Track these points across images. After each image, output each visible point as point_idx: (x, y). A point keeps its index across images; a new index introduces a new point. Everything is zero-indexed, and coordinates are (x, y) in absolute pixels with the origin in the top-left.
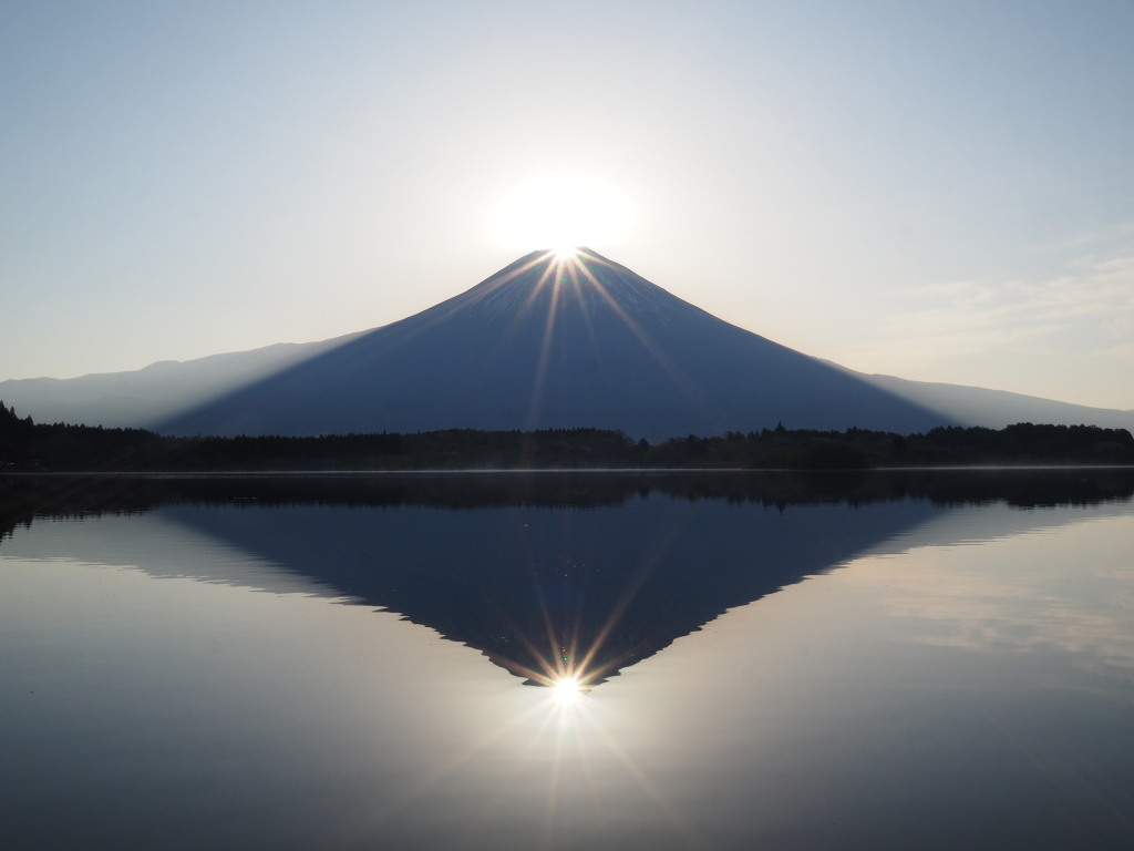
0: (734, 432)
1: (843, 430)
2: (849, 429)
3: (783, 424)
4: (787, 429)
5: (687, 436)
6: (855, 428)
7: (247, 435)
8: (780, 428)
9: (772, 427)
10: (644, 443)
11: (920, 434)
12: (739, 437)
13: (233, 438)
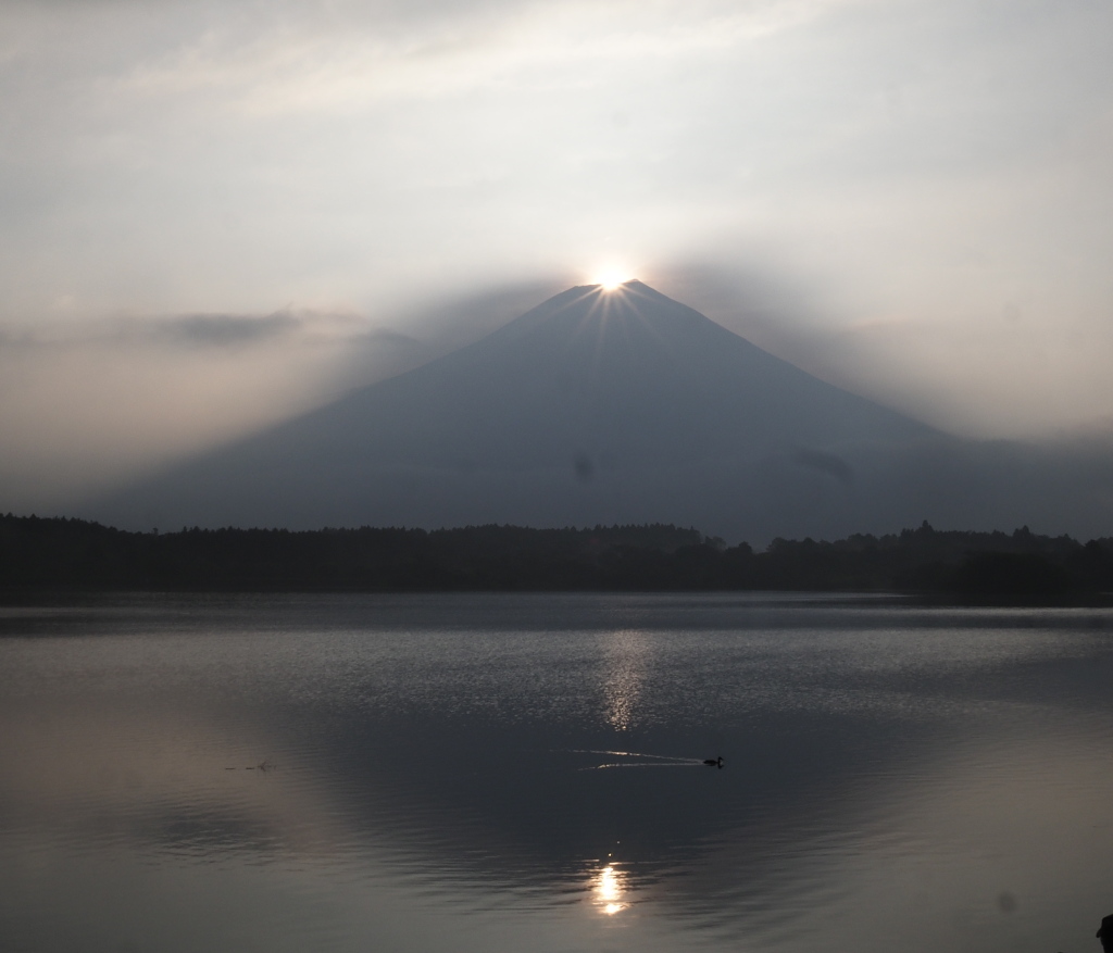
0: (863, 534)
1: (1010, 533)
2: (1017, 529)
3: (929, 522)
4: (937, 527)
6: (1026, 528)
7: (235, 527)
9: (916, 526)
12: (870, 538)
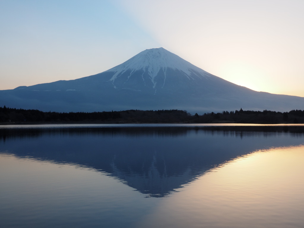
0: (226, 111)
2: (264, 110)
3: (242, 109)
5: (211, 112)
8: (241, 110)
9: (239, 110)
10: (197, 115)
11: (287, 112)
12: (227, 112)
13: (69, 113)
